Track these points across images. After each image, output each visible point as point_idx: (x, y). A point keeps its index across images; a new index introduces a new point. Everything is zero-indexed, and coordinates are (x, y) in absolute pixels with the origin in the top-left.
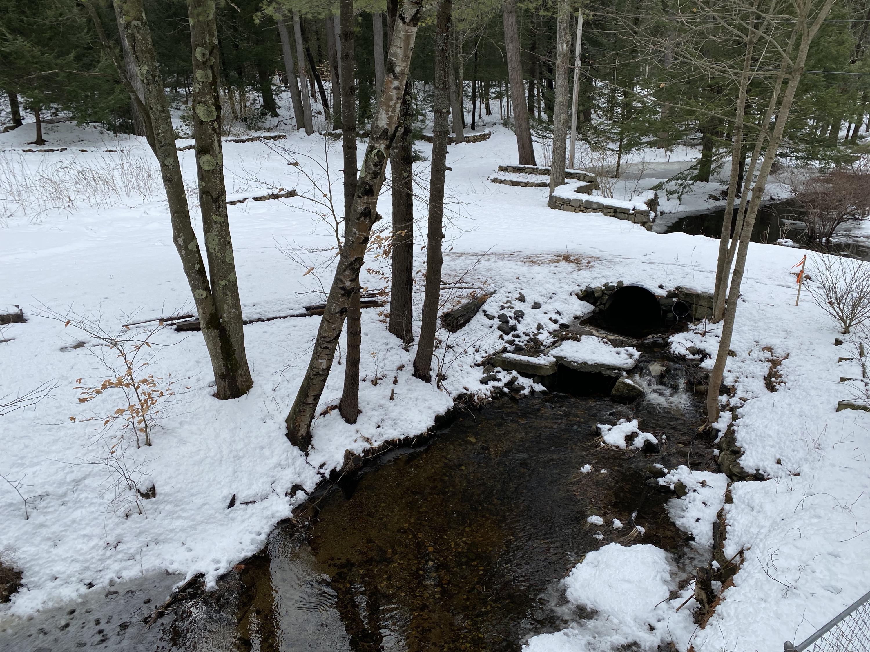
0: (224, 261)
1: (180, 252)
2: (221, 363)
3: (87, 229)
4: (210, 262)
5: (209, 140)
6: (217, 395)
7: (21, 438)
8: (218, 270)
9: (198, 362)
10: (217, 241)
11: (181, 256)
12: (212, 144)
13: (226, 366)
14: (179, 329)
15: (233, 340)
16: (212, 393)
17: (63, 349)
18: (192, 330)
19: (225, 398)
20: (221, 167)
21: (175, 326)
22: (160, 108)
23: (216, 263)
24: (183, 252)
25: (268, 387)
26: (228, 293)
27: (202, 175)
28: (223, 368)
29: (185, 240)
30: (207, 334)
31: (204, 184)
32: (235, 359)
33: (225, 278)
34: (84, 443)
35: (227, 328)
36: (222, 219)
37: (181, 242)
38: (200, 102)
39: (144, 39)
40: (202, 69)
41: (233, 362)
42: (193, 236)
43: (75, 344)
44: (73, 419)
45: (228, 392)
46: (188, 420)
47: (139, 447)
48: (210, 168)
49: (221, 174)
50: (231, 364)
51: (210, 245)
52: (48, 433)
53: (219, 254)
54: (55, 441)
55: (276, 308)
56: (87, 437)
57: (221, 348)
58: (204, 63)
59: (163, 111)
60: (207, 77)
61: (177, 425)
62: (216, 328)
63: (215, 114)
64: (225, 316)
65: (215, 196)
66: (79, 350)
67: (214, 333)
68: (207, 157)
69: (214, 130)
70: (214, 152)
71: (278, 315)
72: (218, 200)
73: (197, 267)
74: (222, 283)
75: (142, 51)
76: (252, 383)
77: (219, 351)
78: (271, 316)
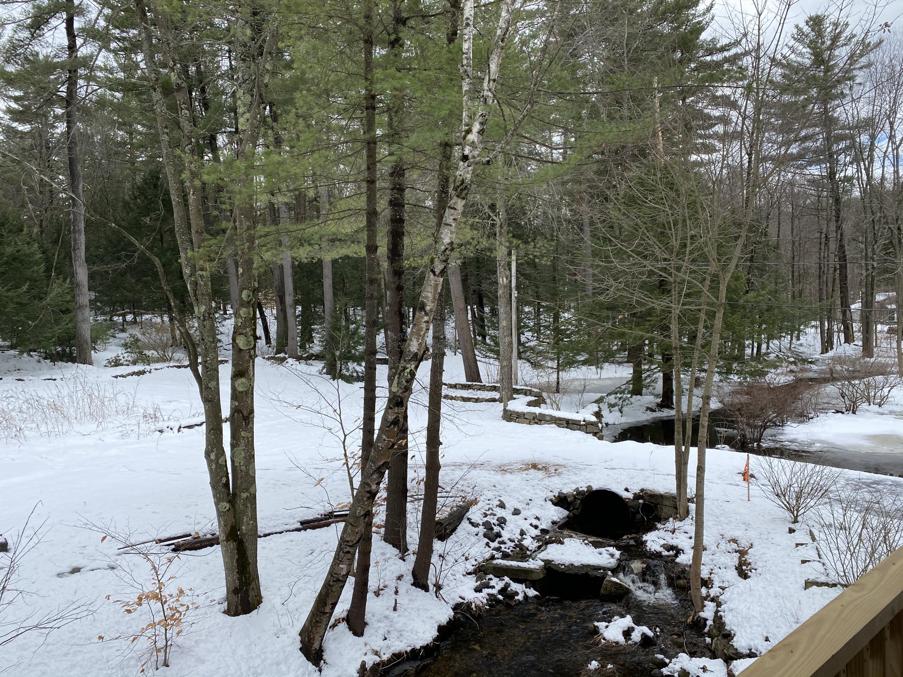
0: (247, 473)
1: (209, 465)
2: (236, 576)
3: (41, 458)
4: (233, 475)
5: (245, 365)
6: (228, 612)
7: (37, 665)
8: (242, 483)
9: (204, 580)
10: (243, 455)
11: (211, 470)
12: (248, 368)
13: (240, 579)
14: (177, 549)
15: (249, 553)
16: (223, 610)
17: (60, 575)
18: (190, 549)
19: (236, 614)
20: (253, 388)
21: (173, 546)
22: (211, 340)
23: (239, 476)
24: (214, 466)
25: (278, 601)
26: (249, 505)
27: (235, 395)
28: (237, 581)
29: (216, 455)
30: (226, 546)
31: (237, 404)
32: (249, 572)
33: (247, 490)
34: (102, 666)
35: (245, 540)
36: (249, 435)
37: (213, 457)
38: (240, 334)
39: (206, 285)
40: (246, 307)
41: (247, 576)
42: (223, 453)
43: (70, 569)
44: (101, 638)
45: (240, 608)
46: (203, 638)
47: (157, 669)
48: (244, 389)
49: (252, 394)
50: (245, 578)
51: (236, 460)
52: (64, 658)
53: (243, 468)
54: (73, 666)
55: (271, 524)
56: (104, 660)
57: (238, 561)
58: (248, 302)
59: (213, 342)
60: (249, 313)
61: (193, 643)
62: (235, 541)
63: (253, 343)
64: (244, 528)
65: (245, 413)
66: (77, 574)
67: (232, 545)
68: (243, 380)
69: (251, 357)
70: (249, 375)
71: (274, 530)
72: (248, 417)
73: (224, 480)
74: (244, 495)
75: (203, 294)
76: (259, 600)
77: (235, 564)
78: (267, 532)
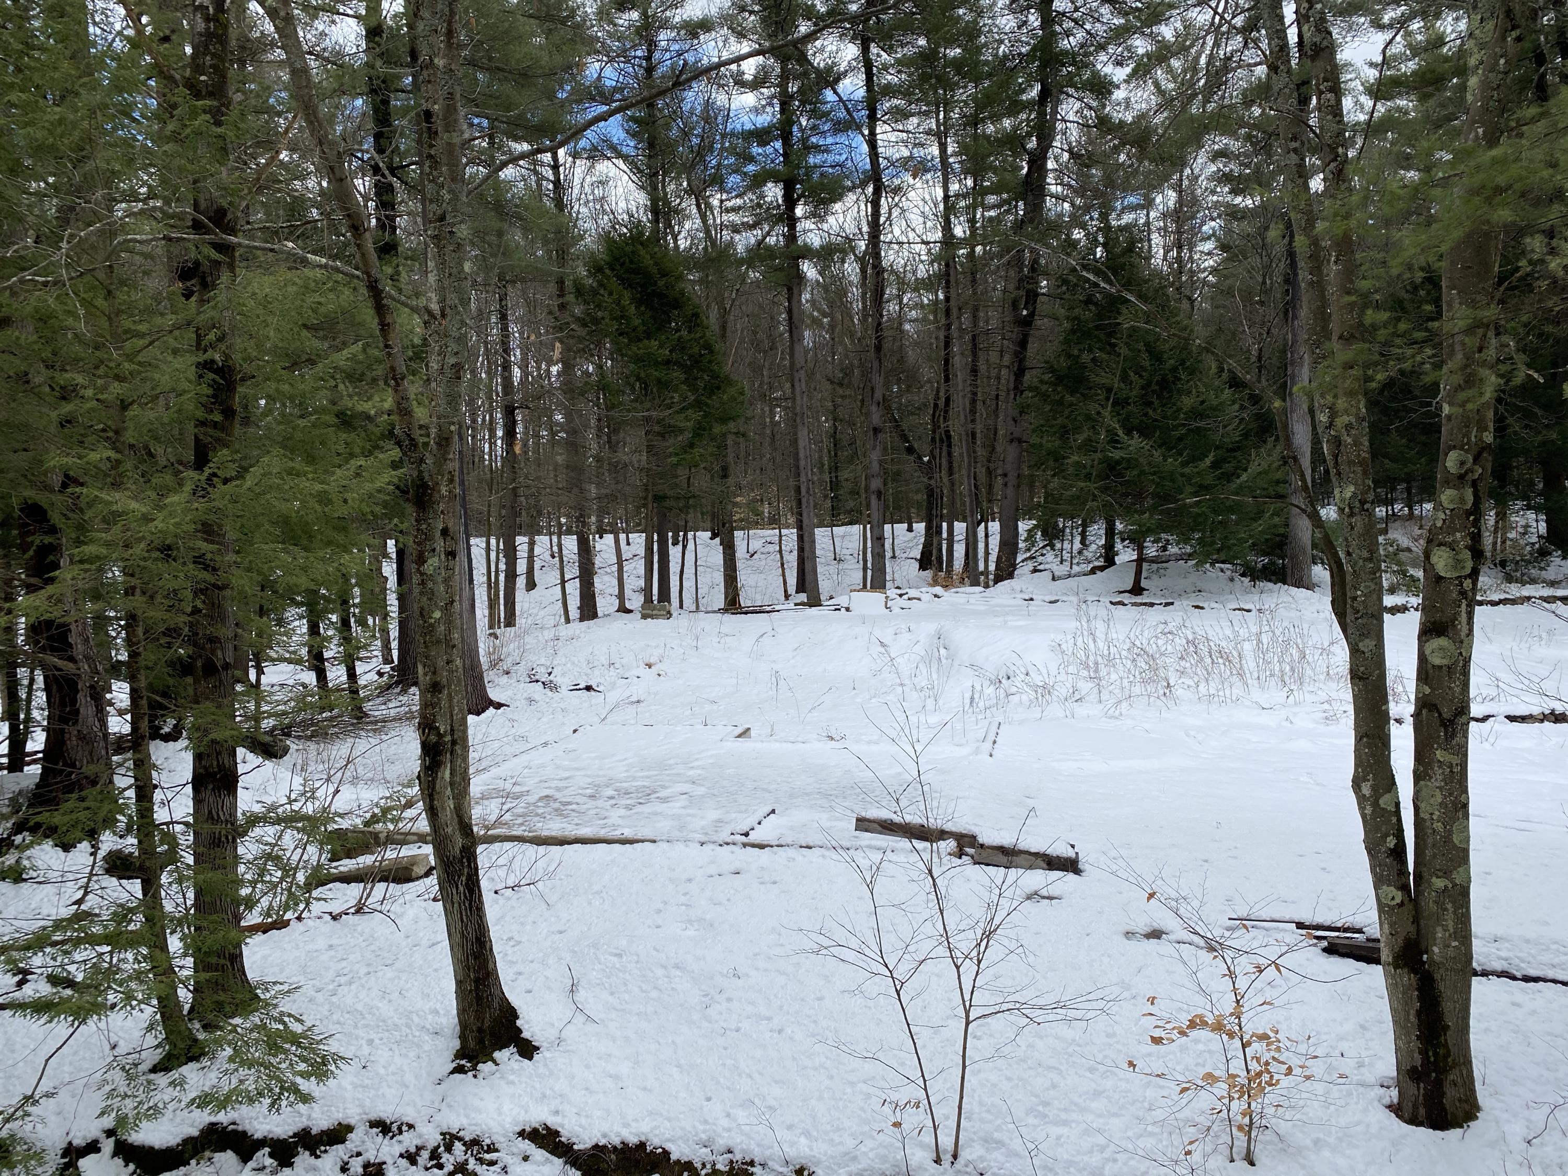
0: (1447, 839)
1: (1362, 808)
2: (1415, 1045)
4: (1417, 836)
5: (1449, 612)
6: (1396, 1109)
8: (1434, 856)
9: (1363, 1027)
10: (1439, 798)
11: (1364, 816)
12: (1455, 617)
13: (1423, 1052)
14: (1332, 950)
15: (1447, 1006)
16: (1387, 1101)
17: (1129, 935)
18: (1358, 958)
19: (1413, 1121)
20: (1467, 661)
21: (1325, 944)
22: (1365, 554)
23: (1430, 841)
24: (1369, 810)
25: (1516, 1131)
26: (1449, 906)
27: (1425, 672)
28: (1416, 1055)
29: (1374, 788)
30: (1393, 977)
31: (1427, 690)
32: (1446, 1045)
33: (1446, 874)
35: (1437, 976)
36: (1455, 760)
37: (1366, 790)
38: (1440, 544)
39: (1356, 443)
40: (1455, 487)
41: (1441, 1051)
42: (1390, 784)
43: (1148, 930)
44: (1131, 1064)
45: (1422, 1111)
46: (1332, 1140)
47: (1232, 1161)
48: (1445, 662)
49: (1466, 673)
50: (1436, 1054)
51: (1422, 806)
53: (1438, 826)
57: (1419, 1013)
58: (1461, 477)
59: (1370, 559)
60: (1462, 500)
61: (1308, 1142)
62: (1414, 971)
63: (1469, 565)
64: (1436, 950)
65: (1446, 713)
66: (1153, 941)
67: (1407, 979)
68: (1443, 642)
69: (1463, 593)
70: (1457, 632)
72: (1452, 722)
73: (1391, 842)
74: (1439, 883)
75: (1350, 463)
76: (1478, 1108)
77: (1412, 1018)
78: (1533, 973)
